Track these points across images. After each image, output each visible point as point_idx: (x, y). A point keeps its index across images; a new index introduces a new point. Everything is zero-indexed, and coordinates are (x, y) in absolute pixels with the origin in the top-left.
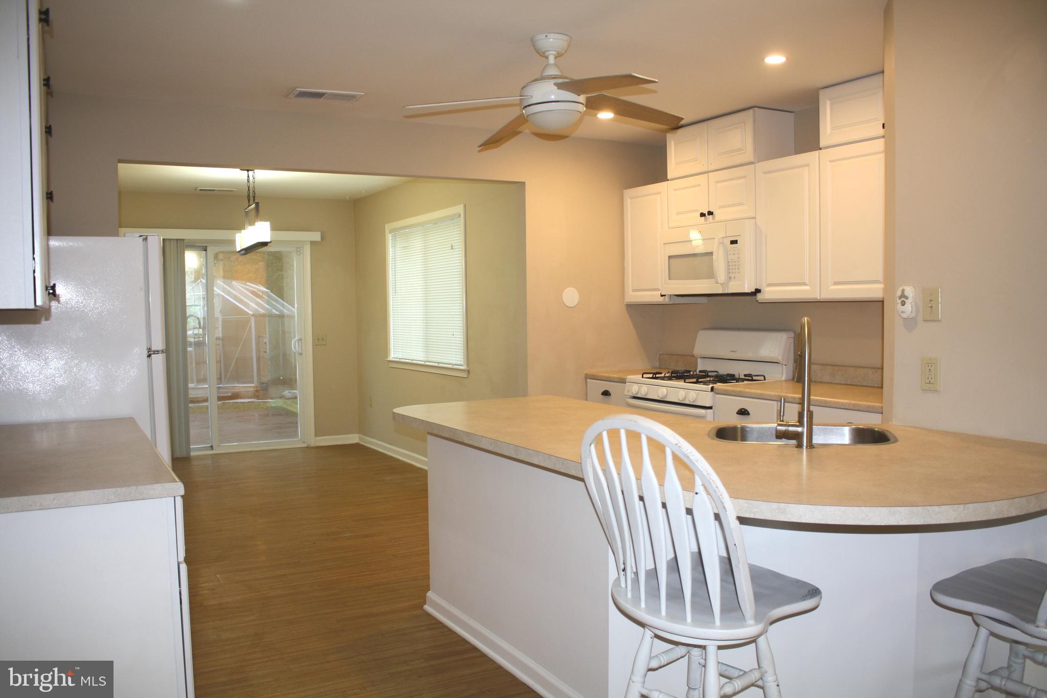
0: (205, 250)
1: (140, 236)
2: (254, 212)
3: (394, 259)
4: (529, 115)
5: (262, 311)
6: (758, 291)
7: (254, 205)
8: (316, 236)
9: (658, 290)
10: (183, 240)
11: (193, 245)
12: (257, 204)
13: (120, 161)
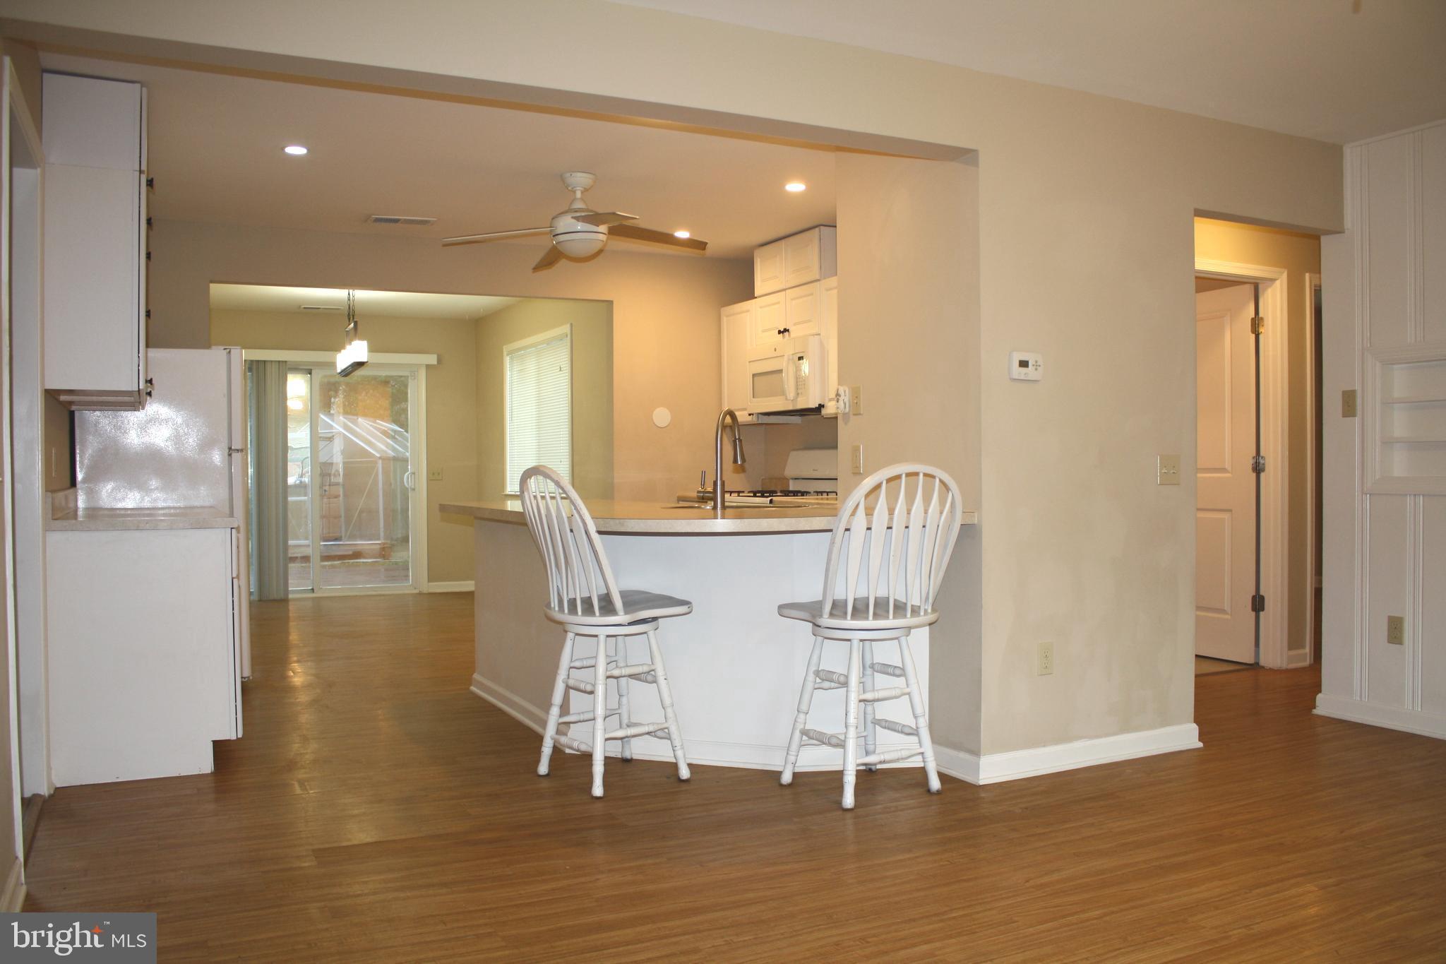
0: (310, 374)
1: (225, 349)
2: (353, 332)
3: (511, 383)
4: (560, 242)
5: (391, 454)
6: (821, 406)
7: (352, 325)
8: (432, 359)
9: (745, 409)
10: (286, 362)
11: (296, 368)
12: (356, 323)
13: (212, 282)
